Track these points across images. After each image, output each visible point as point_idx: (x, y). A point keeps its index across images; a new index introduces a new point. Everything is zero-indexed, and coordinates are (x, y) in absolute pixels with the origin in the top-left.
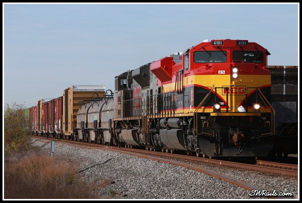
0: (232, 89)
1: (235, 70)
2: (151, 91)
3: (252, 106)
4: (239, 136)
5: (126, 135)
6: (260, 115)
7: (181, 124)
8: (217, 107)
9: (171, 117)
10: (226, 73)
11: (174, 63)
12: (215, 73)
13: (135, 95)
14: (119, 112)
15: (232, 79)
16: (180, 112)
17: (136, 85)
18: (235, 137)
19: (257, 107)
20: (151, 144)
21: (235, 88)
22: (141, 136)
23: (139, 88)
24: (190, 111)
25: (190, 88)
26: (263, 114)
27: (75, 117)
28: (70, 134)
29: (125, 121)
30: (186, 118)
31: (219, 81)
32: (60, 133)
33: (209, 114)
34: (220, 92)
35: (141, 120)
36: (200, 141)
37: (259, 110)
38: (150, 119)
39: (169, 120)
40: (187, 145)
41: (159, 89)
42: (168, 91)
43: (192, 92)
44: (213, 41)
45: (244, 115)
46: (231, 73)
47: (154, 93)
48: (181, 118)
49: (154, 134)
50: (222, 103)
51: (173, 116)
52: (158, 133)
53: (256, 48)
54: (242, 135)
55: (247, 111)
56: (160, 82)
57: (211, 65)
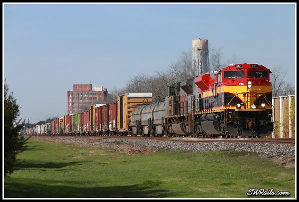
0: (248, 94)
1: (250, 83)
2: (195, 97)
3: (260, 105)
4: (252, 123)
5: (176, 127)
6: (265, 110)
7: (216, 117)
8: (239, 105)
9: (209, 113)
10: (244, 85)
11: (211, 78)
12: (237, 84)
13: (182, 100)
14: (170, 111)
15: (248, 88)
16: (216, 109)
17: (182, 93)
18: (250, 124)
19: (263, 105)
20: (195, 132)
21: (250, 94)
22: (187, 127)
23: (185, 95)
24: (222, 108)
25: (222, 94)
26: (267, 110)
27: (129, 117)
28: (125, 131)
29: (175, 118)
30: (220, 113)
31: (240, 90)
32: (114, 130)
33: (234, 110)
34: (240, 96)
35: (188, 116)
36: (228, 127)
37: (264, 107)
38: (194, 115)
39: (208, 115)
40: (220, 130)
41: (200, 95)
42: (207, 96)
43: (223, 96)
44: (236, 65)
45: (255, 110)
46: (247, 85)
47: (196, 98)
48: (216, 113)
49: (197, 125)
50: (242, 103)
51: (210, 112)
52: (200, 124)
53: (263, 69)
54: (254, 123)
55: (257, 108)
56: (200, 90)
57: (234, 79)
